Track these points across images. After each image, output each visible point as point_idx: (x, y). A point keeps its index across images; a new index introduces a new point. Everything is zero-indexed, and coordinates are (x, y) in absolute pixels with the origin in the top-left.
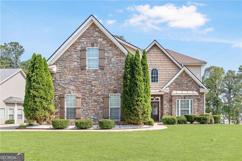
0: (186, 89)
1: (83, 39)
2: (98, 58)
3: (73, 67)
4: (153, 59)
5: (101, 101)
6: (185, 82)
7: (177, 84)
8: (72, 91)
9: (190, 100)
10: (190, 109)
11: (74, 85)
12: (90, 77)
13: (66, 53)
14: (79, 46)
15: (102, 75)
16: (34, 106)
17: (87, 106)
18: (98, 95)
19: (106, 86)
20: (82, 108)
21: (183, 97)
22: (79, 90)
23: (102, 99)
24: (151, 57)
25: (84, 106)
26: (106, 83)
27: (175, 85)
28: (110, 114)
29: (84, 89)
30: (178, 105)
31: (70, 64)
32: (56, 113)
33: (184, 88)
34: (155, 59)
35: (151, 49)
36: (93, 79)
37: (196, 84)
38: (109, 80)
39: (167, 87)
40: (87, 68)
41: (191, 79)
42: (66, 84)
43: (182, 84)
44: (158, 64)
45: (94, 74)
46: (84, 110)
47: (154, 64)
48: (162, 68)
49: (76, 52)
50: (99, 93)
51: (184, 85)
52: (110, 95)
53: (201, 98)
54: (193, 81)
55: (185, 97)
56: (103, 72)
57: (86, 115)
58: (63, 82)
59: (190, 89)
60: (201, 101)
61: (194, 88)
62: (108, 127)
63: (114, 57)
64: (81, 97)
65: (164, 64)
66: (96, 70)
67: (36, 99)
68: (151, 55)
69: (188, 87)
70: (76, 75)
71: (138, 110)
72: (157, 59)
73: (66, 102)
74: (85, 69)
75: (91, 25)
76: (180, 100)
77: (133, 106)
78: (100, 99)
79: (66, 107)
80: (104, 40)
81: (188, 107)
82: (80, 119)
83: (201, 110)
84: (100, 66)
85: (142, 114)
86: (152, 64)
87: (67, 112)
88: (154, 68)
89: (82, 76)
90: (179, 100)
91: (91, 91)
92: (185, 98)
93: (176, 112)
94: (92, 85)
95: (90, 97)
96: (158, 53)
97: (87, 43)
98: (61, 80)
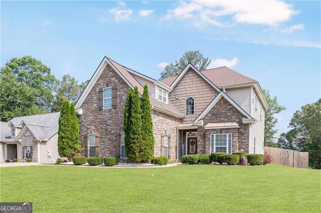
0: (225, 120)
1: (100, 80)
2: (111, 97)
3: (93, 108)
4: (188, 86)
5: (114, 140)
6: (224, 112)
7: (214, 115)
8: (93, 131)
9: (228, 135)
10: (227, 146)
11: (94, 125)
12: (106, 117)
13: (88, 96)
14: (98, 88)
15: (115, 114)
16: (63, 145)
17: (104, 145)
18: (112, 134)
19: (118, 124)
20: (100, 147)
21: (219, 131)
22: (98, 130)
23: (115, 138)
24: (186, 84)
25: (101, 145)
26: (118, 122)
27: (211, 116)
28: (122, 152)
29: (102, 128)
30: (213, 141)
31: (91, 106)
32: (82, 152)
33: (222, 119)
34: (191, 86)
35: (186, 74)
36: (108, 118)
37: (238, 113)
38: (121, 118)
39: (201, 120)
40: (104, 108)
41: (231, 107)
42: (89, 125)
43: (220, 114)
44: (194, 91)
45: (109, 113)
46: (101, 149)
47: (189, 92)
48: (199, 96)
49: (95, 94)
50: (113, 132)
51: (222, 116)
52: (122, 133)
53: (245, 131)
54: (234, 109)
55: (221, 130)
56: (116, 111)
57: (103, 153)
58: (87, 123)
59: (230, 120)
60: (244, 135)
61: (235, 118)
62: (109, 164)
63: (125, 95)
64: (99, 136)
65: (202, 90)
66: (110, 109)
67: (64, 140)
68: (186, 81)
69: (227, 117)
70: (96, 116)
71: (134, 148)
72: (193, 86)
73: (89, 141)
74: (102, 109)
75: (107, 66)
76: (215, 135)
77: (130, 144)
78: (113, 138)
79: (89, 146)
80: (116, 79)
81: (225, 144)
82: (99, 156)
83: (244, 148)
84: (113, 106)
85: (140, 152)
86: (188, 92)
87: (90, 151)
88: (190, 97)
89: (100, 116)
90: (213, 135)
91: (107, 130)
92: (221, 133)
93: (210, 150)
94: (107, 124)
95: (106, 136)
96: (195, 77)
97: (103, 84)
98: (85, 122)
